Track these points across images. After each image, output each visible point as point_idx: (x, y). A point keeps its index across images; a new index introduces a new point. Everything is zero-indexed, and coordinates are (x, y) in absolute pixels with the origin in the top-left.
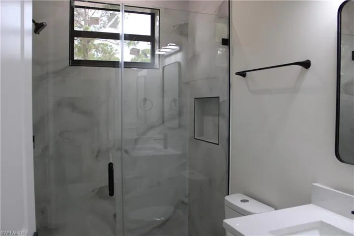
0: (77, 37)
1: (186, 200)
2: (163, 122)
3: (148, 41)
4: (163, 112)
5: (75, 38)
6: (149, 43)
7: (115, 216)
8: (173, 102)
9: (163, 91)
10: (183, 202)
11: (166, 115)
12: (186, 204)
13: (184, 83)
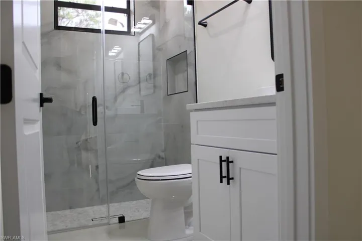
0: (60, 6)
1: (162, 155)
2: (139, 82)
3: (125, 13)
4: (139, 73)
5: (59, 8)
6: (126, 15)
7: (97, 167)
8: (148, 76)
9: (139, 55)
10: (159, 157)
11: (142, 76)
12: (163, 158)
13: (157, 50)
